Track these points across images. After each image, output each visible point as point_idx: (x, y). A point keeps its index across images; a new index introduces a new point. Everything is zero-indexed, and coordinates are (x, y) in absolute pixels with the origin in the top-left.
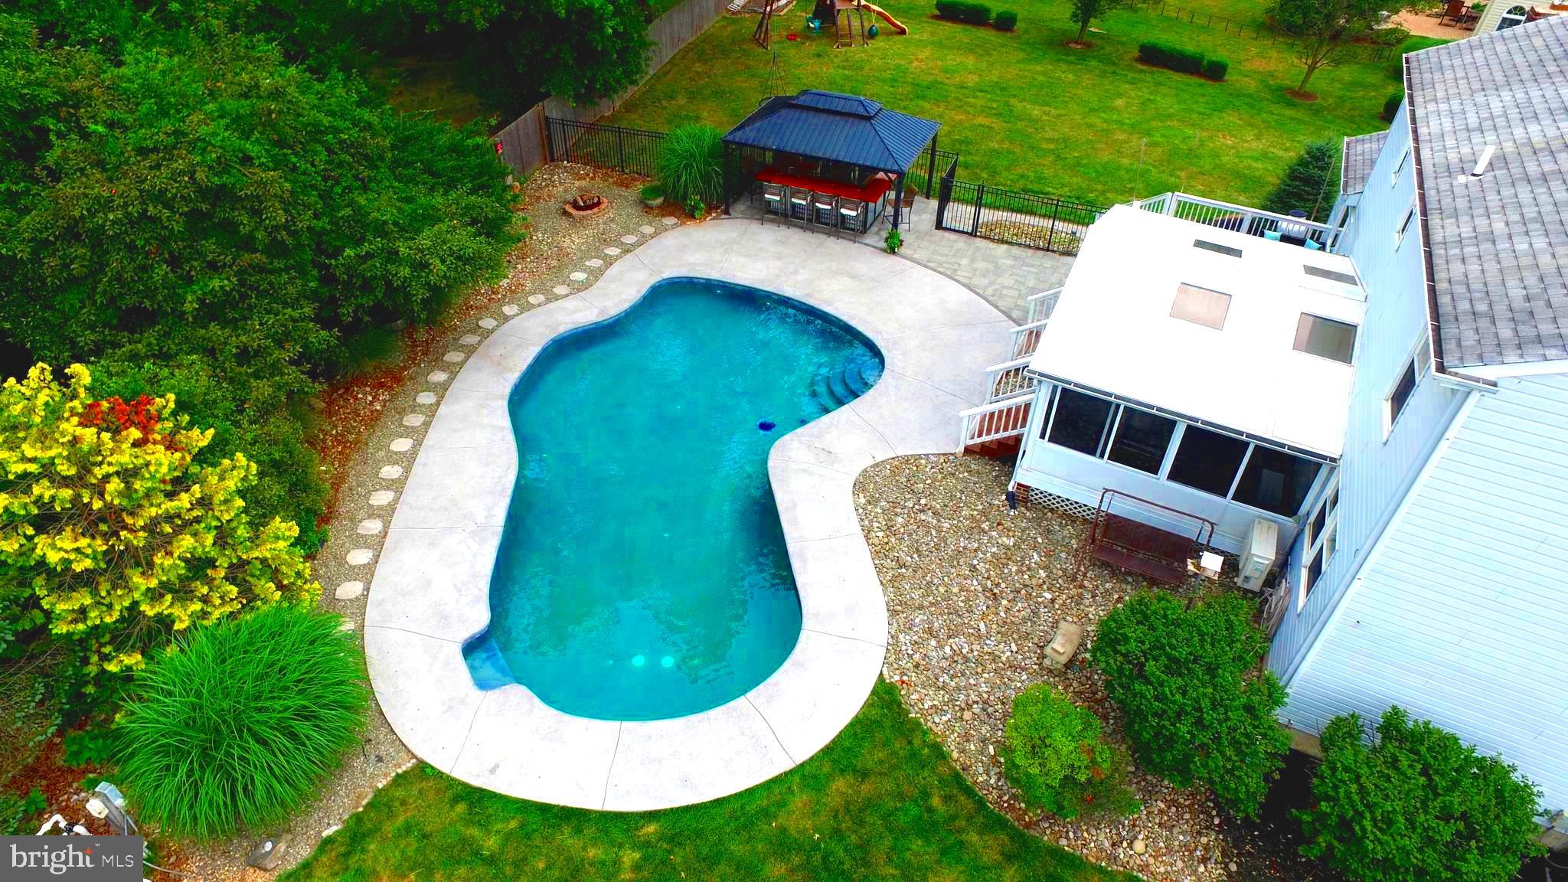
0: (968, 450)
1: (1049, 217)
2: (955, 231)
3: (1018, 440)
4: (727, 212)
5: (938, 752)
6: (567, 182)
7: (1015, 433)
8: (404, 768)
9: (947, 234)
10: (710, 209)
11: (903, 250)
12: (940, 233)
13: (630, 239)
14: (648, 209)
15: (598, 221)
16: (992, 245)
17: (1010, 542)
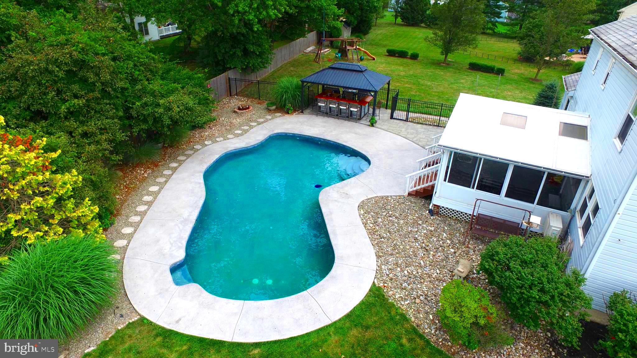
0: (410, 194)
1: (438, 116)
2: (398, 119)
3: (433, 187)
4: (302, 112)
5: (404, 318)
6: (236, 102)
7: (431, 184)
8: (133, 320)
9: (395, 121)
10: (295, 111)
11: (377, 125)
12: (392, 120)
13: (262, 120)
14: (269, 110)
15: (247, 115)
16: (415, 125)
17: (433, 229)
